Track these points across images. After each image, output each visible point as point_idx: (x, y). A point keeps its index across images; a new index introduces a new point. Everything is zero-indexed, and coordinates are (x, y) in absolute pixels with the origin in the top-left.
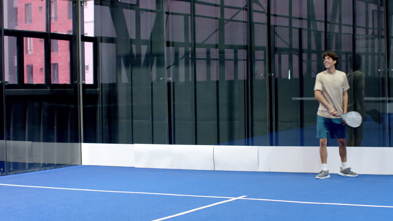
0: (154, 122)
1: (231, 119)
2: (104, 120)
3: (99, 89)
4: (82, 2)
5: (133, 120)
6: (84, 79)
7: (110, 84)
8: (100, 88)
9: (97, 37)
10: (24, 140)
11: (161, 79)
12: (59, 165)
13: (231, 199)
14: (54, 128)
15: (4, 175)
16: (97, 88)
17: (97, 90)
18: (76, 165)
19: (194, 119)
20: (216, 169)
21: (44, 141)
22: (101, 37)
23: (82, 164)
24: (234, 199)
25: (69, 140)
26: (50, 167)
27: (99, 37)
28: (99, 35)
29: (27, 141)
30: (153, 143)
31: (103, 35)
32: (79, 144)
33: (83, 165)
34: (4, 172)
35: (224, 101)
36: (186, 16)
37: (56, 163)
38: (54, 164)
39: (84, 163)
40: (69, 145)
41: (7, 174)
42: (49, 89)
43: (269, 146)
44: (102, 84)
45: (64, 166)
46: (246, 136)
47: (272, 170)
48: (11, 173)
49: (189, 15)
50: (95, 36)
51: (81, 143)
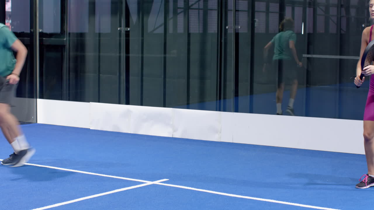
1: (202, 78)
2: (71, 73)
3: (66, 39)
5: (101, 75)
6: (41, 27)
7: (77, 34)
8: (68, 38)
11: (119, 29)
13: (145, 183)
16: (64, 38)
17: (64, 40)
18: (30, 123)
19: (163, 76)
23: (38, 122)
24: (149, 183)
25: (27, 95)
32: (35, 99)
33: (39, 124)
35: (195, 56)
39: (40, 121)
40: (27, 99)
43: (233, 112)
44: (69, 33)
46: (218, 98)
47: (235, 141)
51: (37, 98)
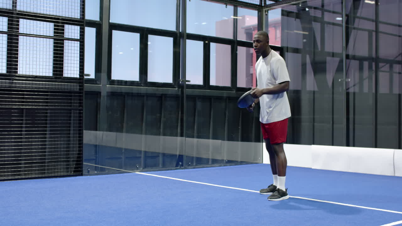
0: (335, 126)
4: (267, 11)
5: (315, 124)
7: (294, 91)
9: (283, 47)
10: (208, 138)
11: (340, 80)
12: (242, 163)
14: (239, 128)
15: (182, 169)
18: (257, 163)
19: (374, 124)
20: (396, 175)
21: (229, 140)
22: (287, 47)
23: (264, 163)
25: (253, 140)
26: (231, 164)
27: (285, 47)
28: (285, 45)
29: (211, 139)
30: (333, 145)
31: (289, 46)
32: (261, 143)
34: (183, 166)
36: (370, 32)
37: (239, 160)
38: (238, 161)
40: (253, 144)
41: (185, 168)
42: (234, 92)
45: (244, 163)
48: (190, 167)
49: (373, 31)
50: (282, 46)
51: (263, 142)
